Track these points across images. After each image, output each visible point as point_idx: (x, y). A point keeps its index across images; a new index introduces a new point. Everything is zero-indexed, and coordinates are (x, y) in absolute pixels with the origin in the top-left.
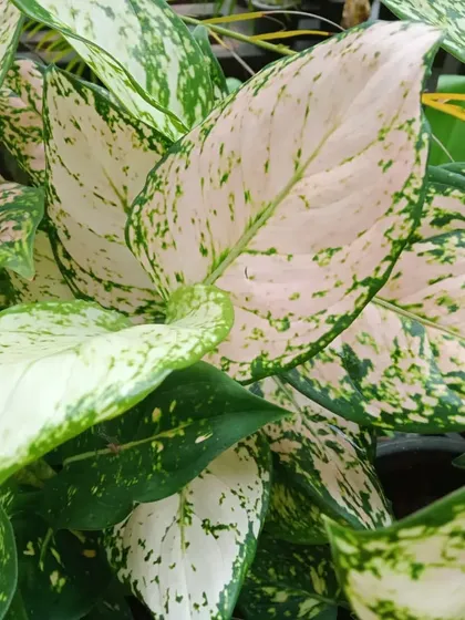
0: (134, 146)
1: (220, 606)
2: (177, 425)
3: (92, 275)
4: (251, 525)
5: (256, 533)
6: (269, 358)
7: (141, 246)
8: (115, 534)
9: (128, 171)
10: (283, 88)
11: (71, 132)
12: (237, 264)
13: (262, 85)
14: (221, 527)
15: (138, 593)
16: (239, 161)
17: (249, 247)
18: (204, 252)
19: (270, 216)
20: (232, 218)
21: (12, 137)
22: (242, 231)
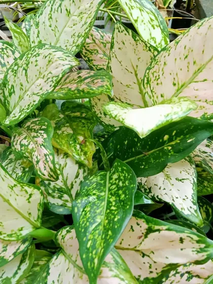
0: (144, 50)
1: (193, 198)
2: (176, 139)
3: (120, 100)
4: (193, 179)
5: (196, 181)
6: (208, 114)
7: (148, 85)
8: (143, 185)
9: (140, 60)
10: (210, 26)
11: (121, 45)
12: (189, 87)
13: (200, 26)
14: (183, 179)
15: (160, 199)
16: (192, 51)
17: (195, 80)
18: (174, 85)
19: (203, 69)
20: (188, 71)
21: (86, 53)
22: (191, 75)
